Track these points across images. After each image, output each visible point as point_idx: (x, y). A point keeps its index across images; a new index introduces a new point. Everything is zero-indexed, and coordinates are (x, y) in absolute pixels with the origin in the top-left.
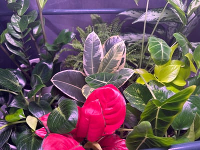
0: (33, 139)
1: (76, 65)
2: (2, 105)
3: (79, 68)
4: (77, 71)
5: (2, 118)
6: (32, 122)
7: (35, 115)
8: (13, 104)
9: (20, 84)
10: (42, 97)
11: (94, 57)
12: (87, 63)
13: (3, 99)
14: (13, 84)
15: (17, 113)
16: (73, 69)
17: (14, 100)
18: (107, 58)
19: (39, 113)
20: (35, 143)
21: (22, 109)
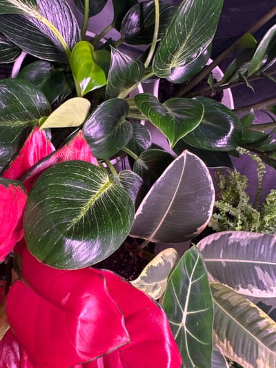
0: (22, 123)
1: (227, 207)
2: (119, 30)
3: (218, 216)
4: (211, 211)
5: (88, 34)
6: (72, 112)
7: (92, 118)
8: (118, 58)
9: (173, 69)
10: (143, 123)
11: (258, 269)
12: (237, 245)
13: (134, 30)
14: (174, 53)
15: (96, 71)
16: (216, 200)
17: (129, 59)
18: (261, 324)
19: (97, 128)
20: (8, 129)
21: (107, 83)
